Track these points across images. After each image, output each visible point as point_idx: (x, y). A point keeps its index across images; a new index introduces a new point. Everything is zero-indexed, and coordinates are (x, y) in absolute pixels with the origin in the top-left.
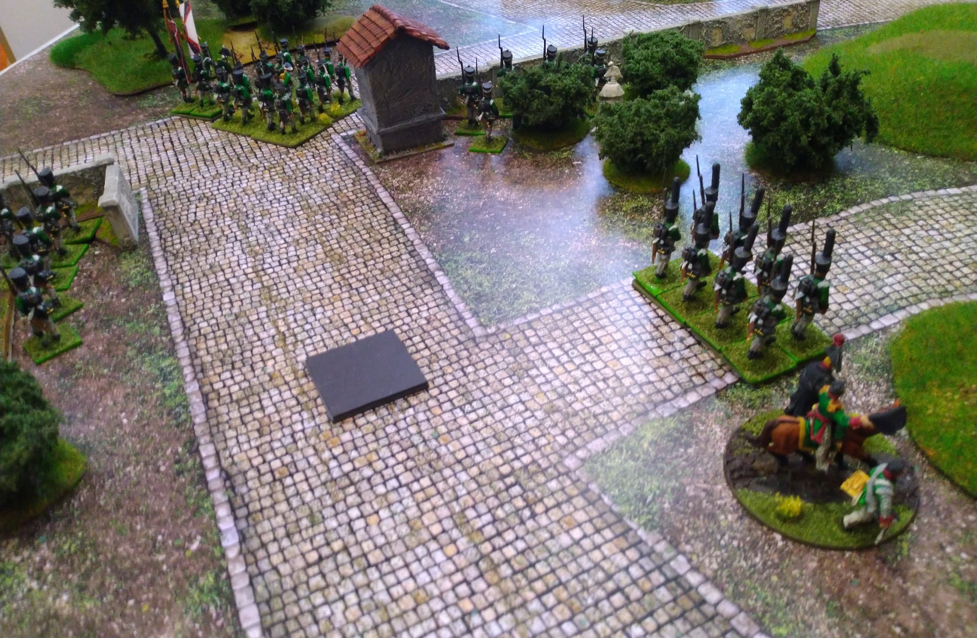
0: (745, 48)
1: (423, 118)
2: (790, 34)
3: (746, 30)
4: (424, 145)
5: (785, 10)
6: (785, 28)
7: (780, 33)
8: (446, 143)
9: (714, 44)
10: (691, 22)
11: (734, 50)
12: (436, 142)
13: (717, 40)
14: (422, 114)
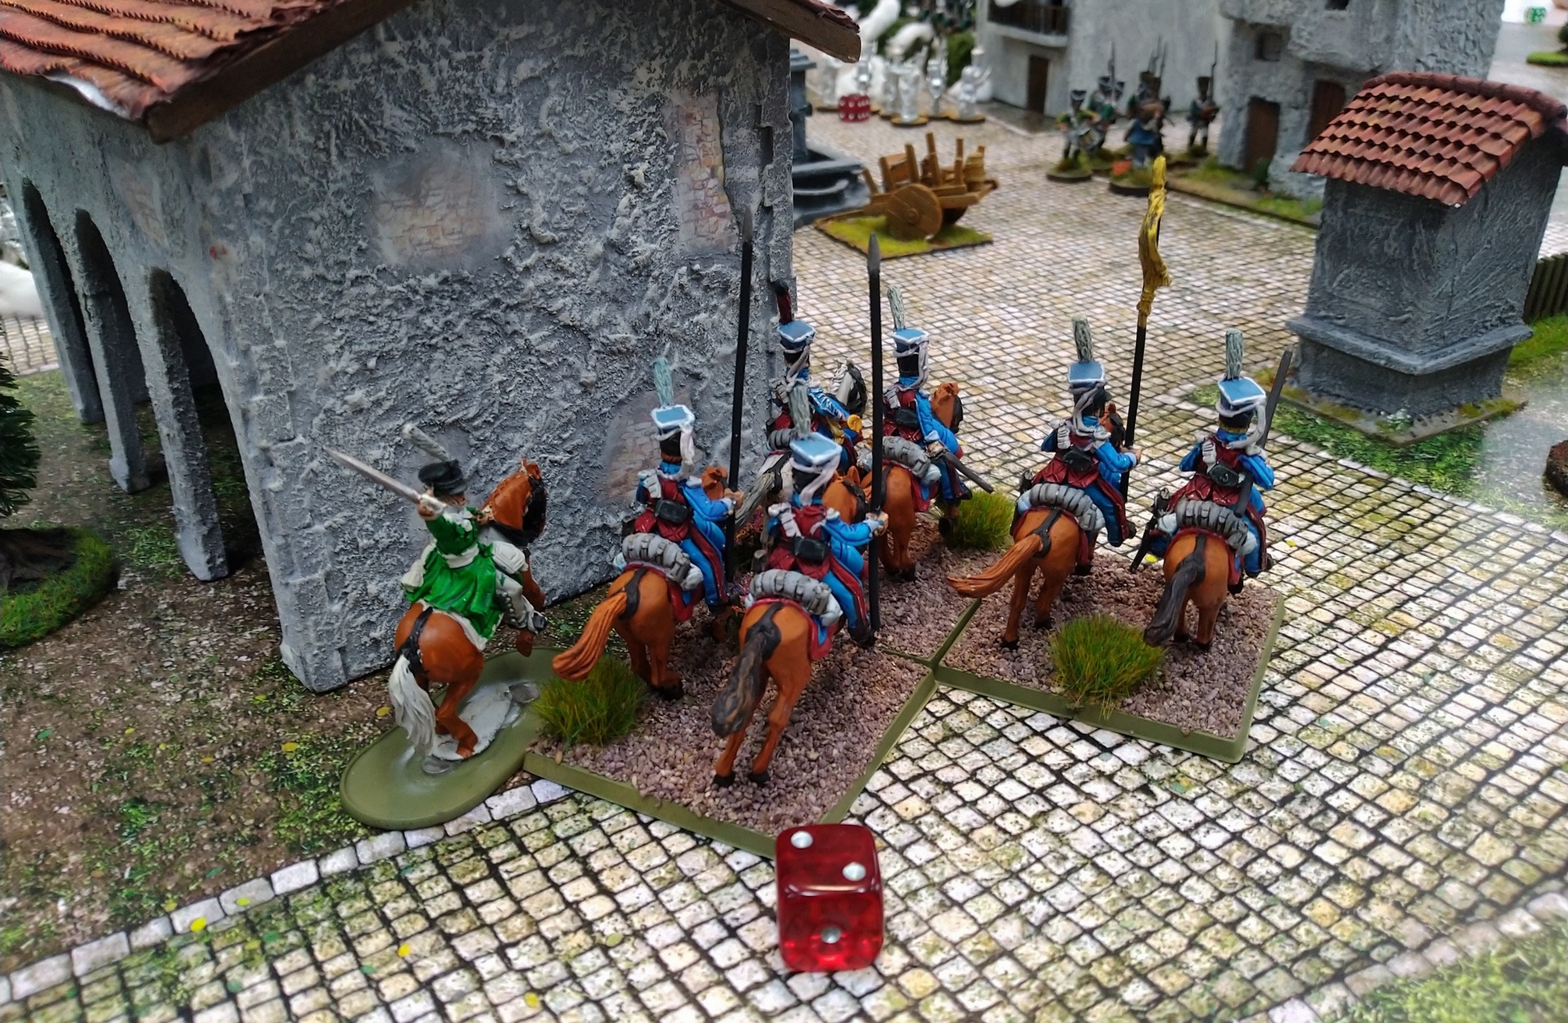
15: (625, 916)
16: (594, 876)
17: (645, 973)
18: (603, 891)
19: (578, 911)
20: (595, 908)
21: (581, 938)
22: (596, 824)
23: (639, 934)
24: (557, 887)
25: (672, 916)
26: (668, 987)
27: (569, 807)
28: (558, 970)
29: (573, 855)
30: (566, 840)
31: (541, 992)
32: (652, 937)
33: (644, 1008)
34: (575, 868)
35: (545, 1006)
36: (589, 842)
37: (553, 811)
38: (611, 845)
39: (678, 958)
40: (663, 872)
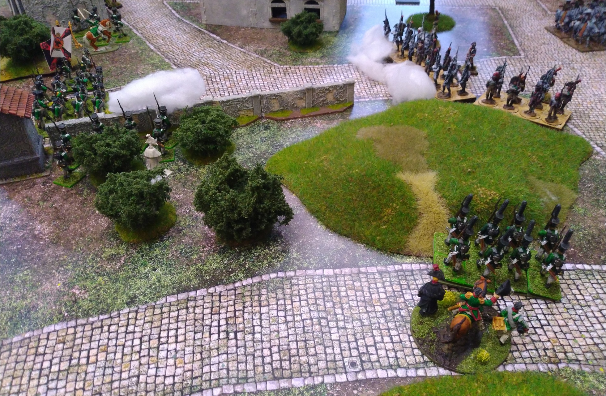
0: (297, 113)
1: (22, 159)
2: (333, 104)
3: (298, 101)
4: (25, 175)
5: (326, 90)
6: (329, 100)
7: (325, 104)
8: (44, 174)
9: (273, 109)
10: (253, 95)
11: (287, 115)
12: (36, 173)
13: (276, 106)
14: (20, 156)
15: (586, 301)
16: (579, 290)
17: (590, 314)
18: (581, 294)
19: (575, 296)
20: (579, 297)
21: (576, 302)
22: (580, 279)
23: (589, 306)
24: (571, 289)
25: (597, 306)
26: (595, 319)
27: (574, 272)
28: (571, 306)
29: (574, 284)
30: (573, 280)
31: (567, 309)
32: (592, 308)
33: (589, 321)
34: (575, 287)
35: (568, 312)
36: (578, 282)
37: (570, 272)
38: (583, 285)
39: (598, 314)
40: (595, 296)
